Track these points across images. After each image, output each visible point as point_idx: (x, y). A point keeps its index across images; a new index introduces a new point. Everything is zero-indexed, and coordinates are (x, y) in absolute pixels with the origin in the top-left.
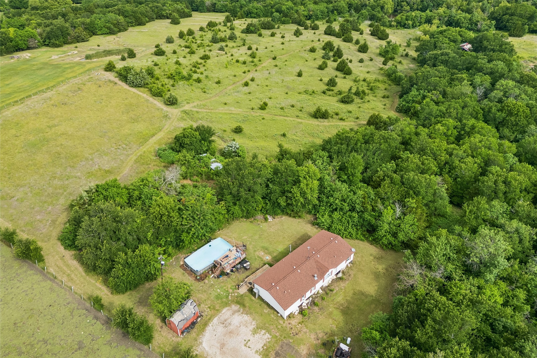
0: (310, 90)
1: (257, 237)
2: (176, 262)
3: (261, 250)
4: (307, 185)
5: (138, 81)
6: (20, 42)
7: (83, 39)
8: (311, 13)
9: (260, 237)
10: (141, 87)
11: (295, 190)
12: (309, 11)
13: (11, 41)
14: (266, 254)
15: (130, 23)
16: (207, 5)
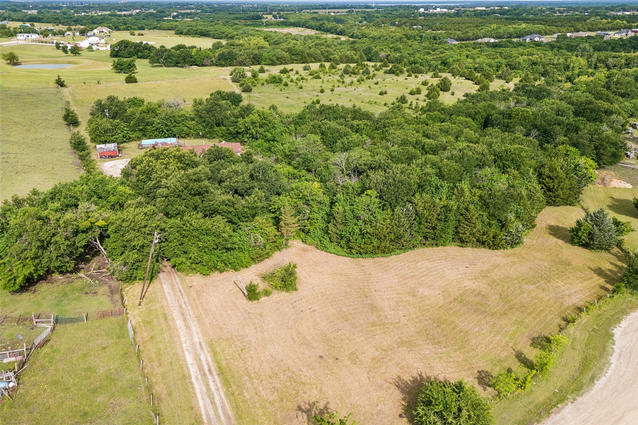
5: (237, 77)
6: (197, 59)
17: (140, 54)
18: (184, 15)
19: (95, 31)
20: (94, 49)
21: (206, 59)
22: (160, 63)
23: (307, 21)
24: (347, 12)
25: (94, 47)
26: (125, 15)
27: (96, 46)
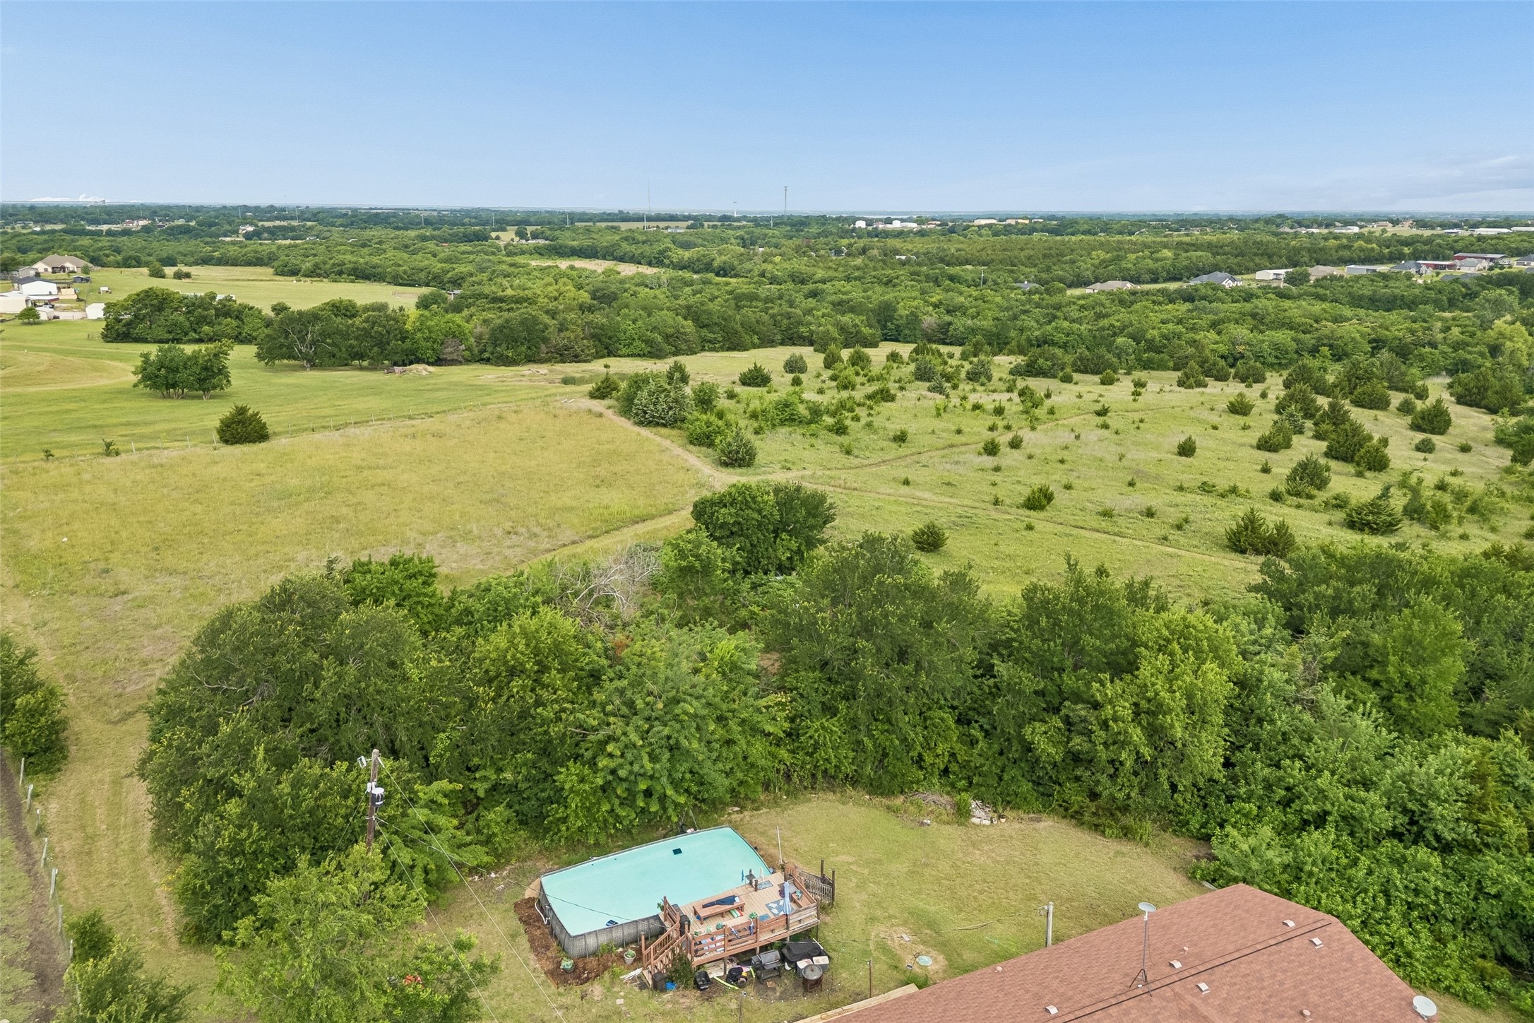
0: (1223, 484)
1: (899, 868)
2: (508, 886)
3: (905, 923)
4: (1171, 676)
5: (660, 408)
6: (423, 344)
7: (576, 356)
8: (1241, 349)
9: (912, 873)
10: (664, 425)
11: (1108, 689)
12: (1233, 344)
13: (403, 339)
14: (924, 943)
15: (710, 342)
16: (925, 325)
17: (206, 328)
18: (274, 233)
19: (40, 266)
20: (43, 317)
21: (450, 341)
22: (295, 358)
23: (616, 245)
24: (688, 227)
25: (44, 313)
26: (109, 233)
27: (47, 309)
